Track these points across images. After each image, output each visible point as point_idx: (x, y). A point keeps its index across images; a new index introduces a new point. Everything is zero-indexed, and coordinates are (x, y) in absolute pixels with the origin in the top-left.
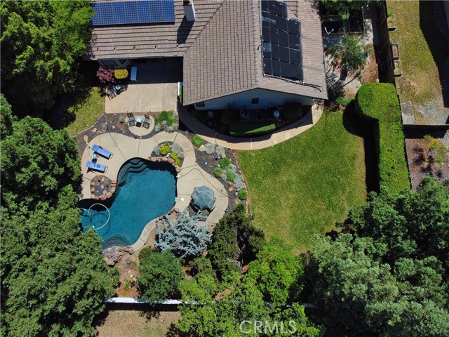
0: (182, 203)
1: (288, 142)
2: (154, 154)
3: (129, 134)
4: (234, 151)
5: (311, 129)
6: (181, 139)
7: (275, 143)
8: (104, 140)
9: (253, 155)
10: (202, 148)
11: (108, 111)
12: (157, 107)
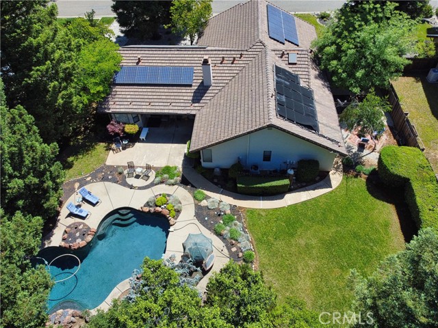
1: (304, 203)
2: (147, 204)
3: (125, 184)
4: (240, 208)
5: (331, 192)
7: (290, 203)
9: (263, 214)
10: (204, 203)
11: (108, 163)
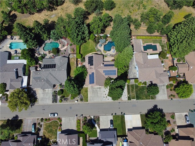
0: (103, 46)
2: (107, 52)
3: (110, 54)
6: (103, 54)
8: (114, 54)
10: (101, 53)
11: (113, 57)
12: (107, 58)
